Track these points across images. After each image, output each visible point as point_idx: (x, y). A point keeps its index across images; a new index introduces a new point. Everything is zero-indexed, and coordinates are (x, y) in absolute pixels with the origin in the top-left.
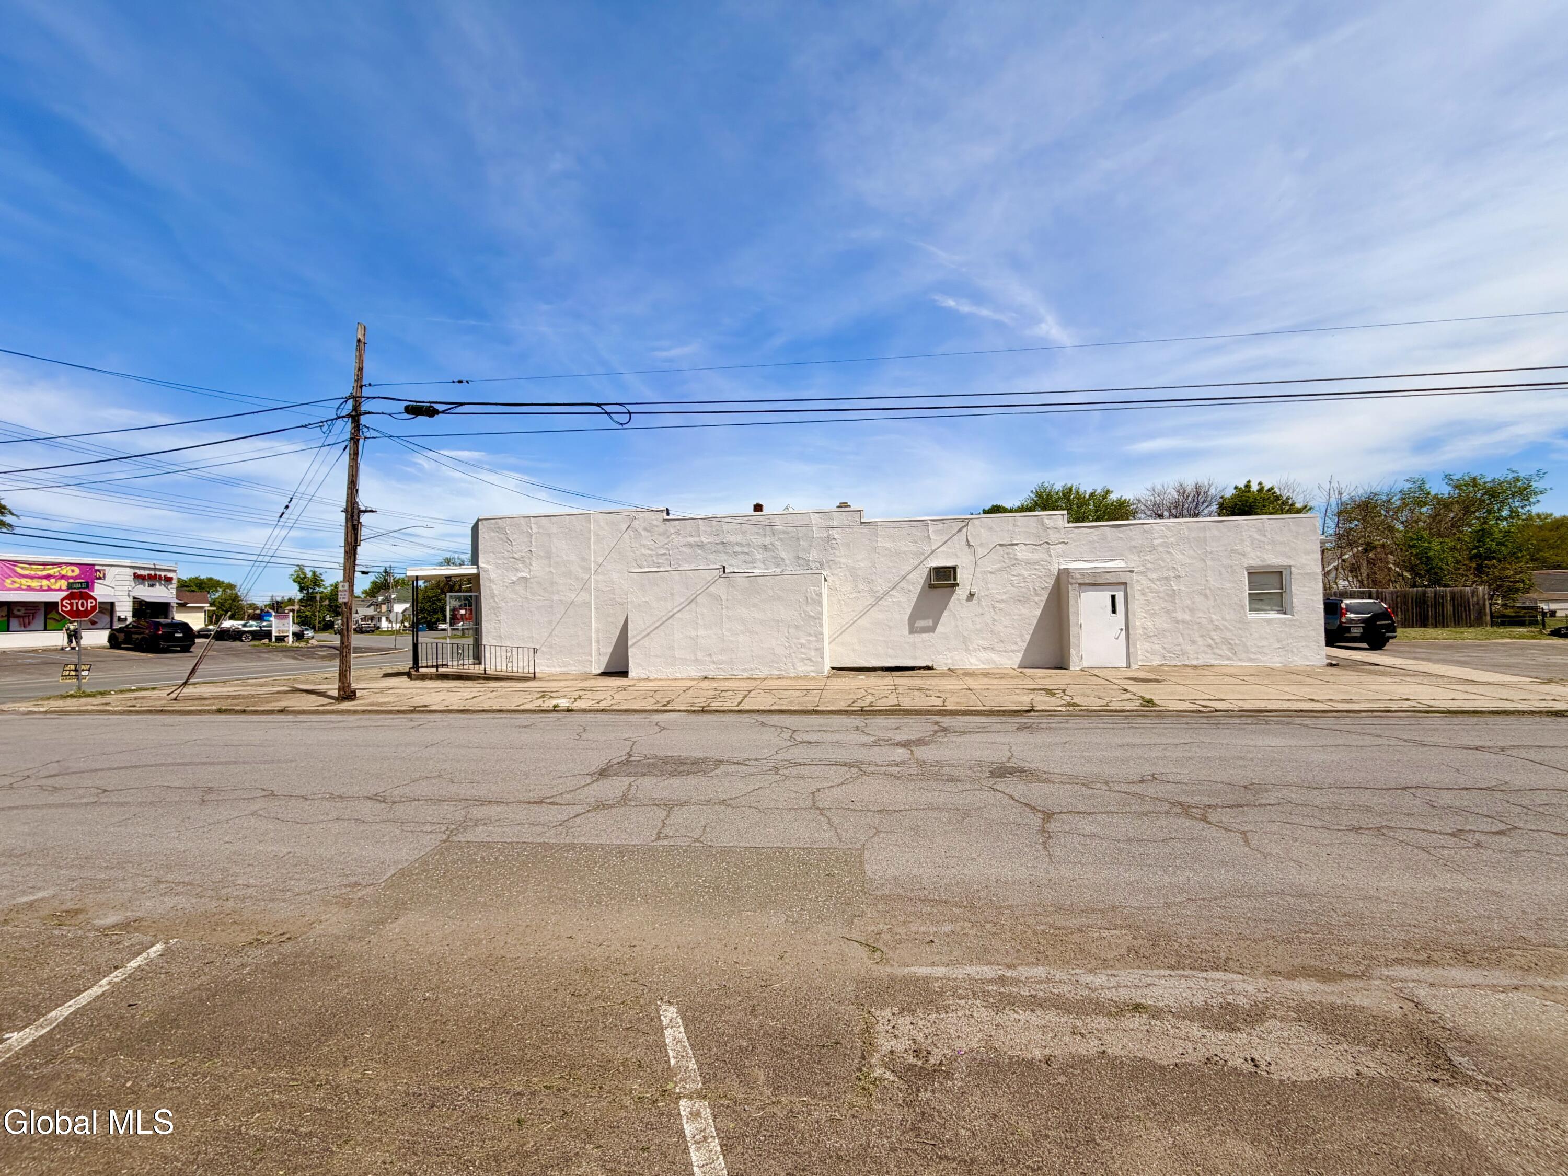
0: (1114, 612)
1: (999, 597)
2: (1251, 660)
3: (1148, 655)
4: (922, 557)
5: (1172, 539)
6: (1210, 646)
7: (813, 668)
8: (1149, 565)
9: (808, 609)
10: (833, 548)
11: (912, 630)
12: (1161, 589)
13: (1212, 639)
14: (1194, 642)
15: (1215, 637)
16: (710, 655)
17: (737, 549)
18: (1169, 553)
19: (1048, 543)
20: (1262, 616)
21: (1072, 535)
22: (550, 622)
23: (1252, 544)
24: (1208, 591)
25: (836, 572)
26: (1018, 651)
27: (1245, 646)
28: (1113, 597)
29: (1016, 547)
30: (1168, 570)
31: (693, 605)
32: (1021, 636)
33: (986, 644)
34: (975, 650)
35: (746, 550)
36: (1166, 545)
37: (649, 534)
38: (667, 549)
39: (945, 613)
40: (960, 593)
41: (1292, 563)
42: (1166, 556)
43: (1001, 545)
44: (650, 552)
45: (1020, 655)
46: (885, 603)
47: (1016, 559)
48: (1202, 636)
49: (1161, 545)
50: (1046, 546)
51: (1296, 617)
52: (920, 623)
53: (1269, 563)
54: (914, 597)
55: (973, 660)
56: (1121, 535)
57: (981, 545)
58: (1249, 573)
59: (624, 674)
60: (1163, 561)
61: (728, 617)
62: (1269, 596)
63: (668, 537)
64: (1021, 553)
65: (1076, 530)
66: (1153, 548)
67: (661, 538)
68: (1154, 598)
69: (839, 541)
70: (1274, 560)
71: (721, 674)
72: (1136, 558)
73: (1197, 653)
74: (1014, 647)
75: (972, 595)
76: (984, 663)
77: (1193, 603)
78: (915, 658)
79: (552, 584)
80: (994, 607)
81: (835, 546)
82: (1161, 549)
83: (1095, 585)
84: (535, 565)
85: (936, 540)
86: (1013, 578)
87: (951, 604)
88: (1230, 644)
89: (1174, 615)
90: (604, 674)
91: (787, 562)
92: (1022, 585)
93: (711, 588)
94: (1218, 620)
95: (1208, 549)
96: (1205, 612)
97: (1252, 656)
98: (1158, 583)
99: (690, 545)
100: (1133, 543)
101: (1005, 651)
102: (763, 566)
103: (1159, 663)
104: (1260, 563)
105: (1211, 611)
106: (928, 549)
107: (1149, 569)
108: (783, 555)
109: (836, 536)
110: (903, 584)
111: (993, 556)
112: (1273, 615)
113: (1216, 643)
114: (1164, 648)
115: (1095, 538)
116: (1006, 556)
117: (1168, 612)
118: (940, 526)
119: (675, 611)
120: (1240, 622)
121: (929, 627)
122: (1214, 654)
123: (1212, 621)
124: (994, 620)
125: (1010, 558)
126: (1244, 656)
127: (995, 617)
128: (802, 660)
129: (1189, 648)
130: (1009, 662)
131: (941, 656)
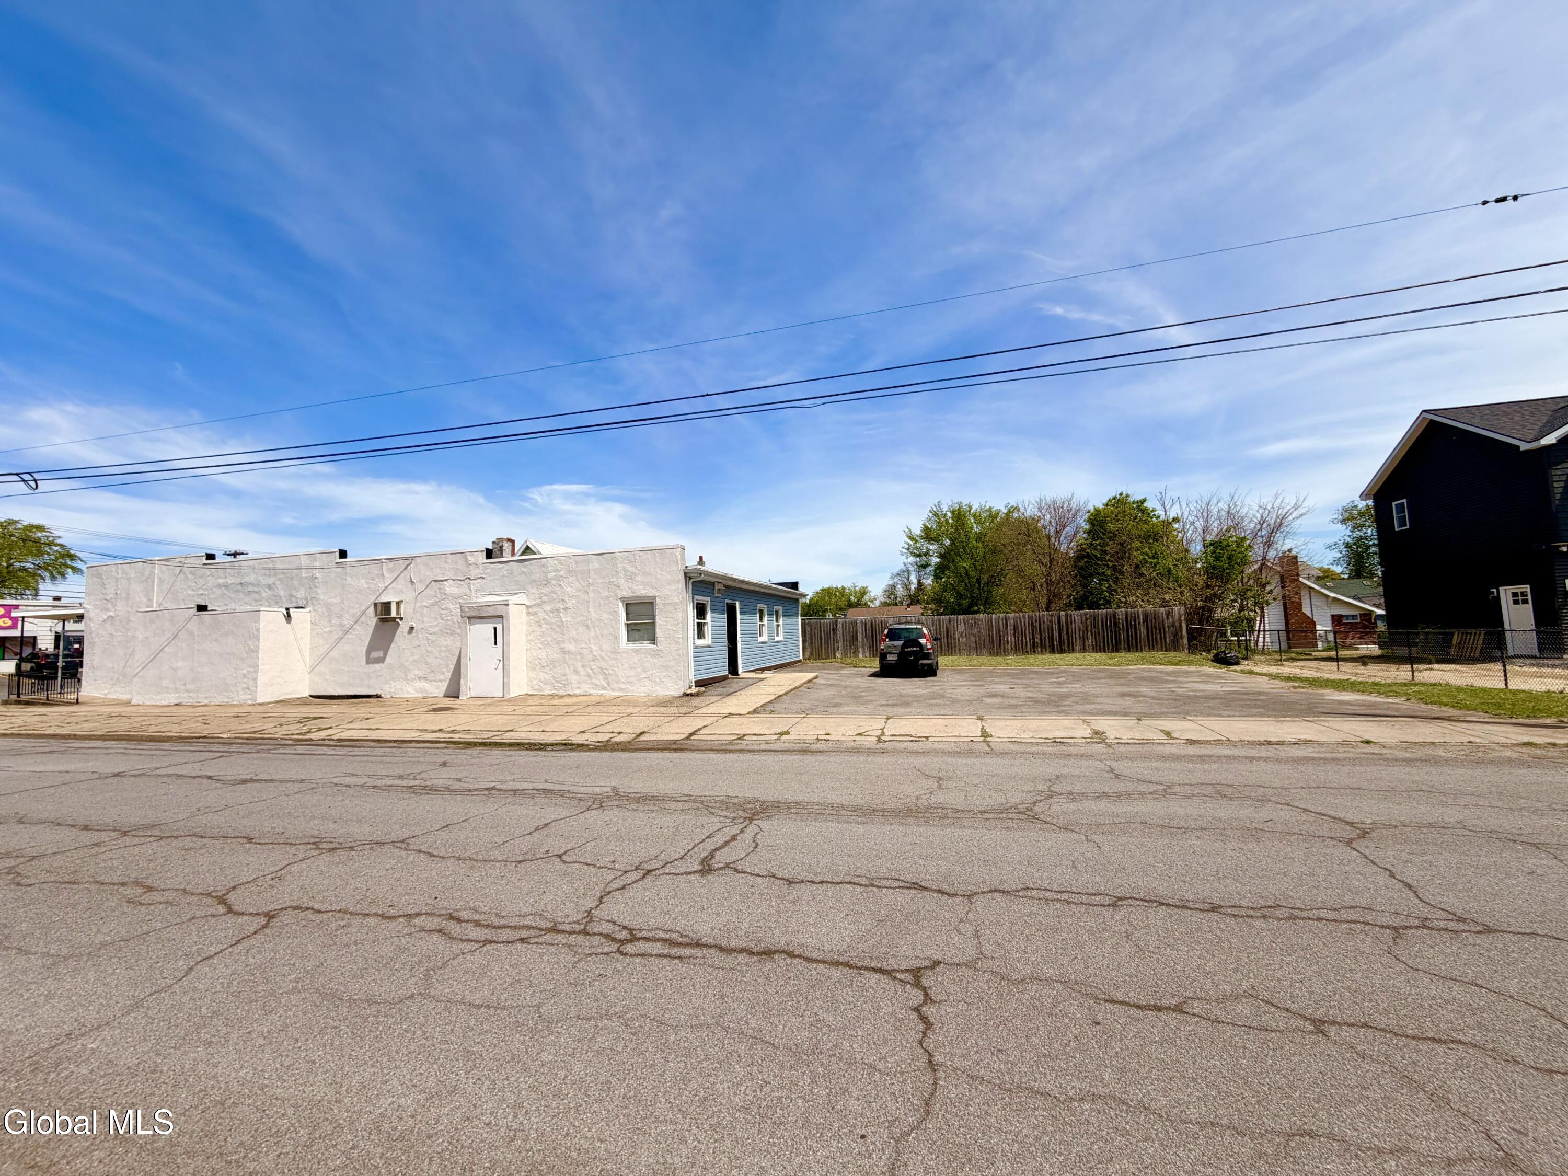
0: (496, 643)
1: (432, 630)
2: (621, 690)
3: (542, 685)
4: (378, 593)
5: (563, 573)
6: (589, 676)
8: (544, 598)
9: (250, 643)
10: (315, 587)
12: (553, 621)
13: (592, 669)
14: (576, 672)
15: (594, 667)
16: (185, 684)
17: (251, 588)
18: (560, 585)
19: (469, 578)
20: (638, 646)
21: (488, 571)
23: (626, 575)
24: (589, 622)
26: (444, 680)
27: (617, 676)
28: (495, 629)
29: (445, 583)
30: (559, 602)
31: (176, 640)
32: (447, 666)
33: (421, 674)
36: (558, 578)
37: (193, 577)
38: (205, 590)
39: (393, 645)
40: (404, 627)
41: (657, 594)
42: (557, 589)
43: (435, 581)
44: (192, 593)
45: (446, 684)
46: (350, 636)
47: (445, 594)
48: (583, 666)
49: (554, 578)
50: (468, 581)
51: (660, 647)
53: (638, 594)
54: (370, 631)
56: (524, 570)
57: (421, 581)
62: (644, 627)
63: (206, 579)
64: (450, 588)
65: (492, 566)
66: (547, 582)
67: (201, 580)
68: (547, 629)
69: (320, 580)
70: (643, 591)
72: (536, 591)
73: (579, 683)
74: (442, 677)
75: (412, 628)
76: (418, 692)
77: (578, 634)
78: (369, 687)
79: (129, 621)
80: (428, 639)
81: (318, 584)
83: (481, 618)
84: (119, 607)
85: (389, 577)
87: (396, 638)
88: (605, 673)
91: (284, 600)
92: (449, 618)
93: (188, 626)
97: (622, 686)
99: (219, 586)
100: (533, 577)
101: (435, 681)
102: (267, 604)
103: (550, 693)
104: (631, 594)
105: (592, 641)
106: (382, 586)
107: (544, 602)
108: (282, 593)
109: (318, 575)
110: (363, 619)
111: (429, 592)
113: (594, 673)
114: (554, 678)
115: (505, 573)
116: (438, 591)
117: (558, 643)
118: (391, 564)
119: (164, 645)
120: (614, 652)
121: (379, 658)
122: (592, 683)
123: (592, 652)
125: (441, 593)
126: (615, 686)
127: (429, 649)
129: (574, 678)
131: (388, 685)
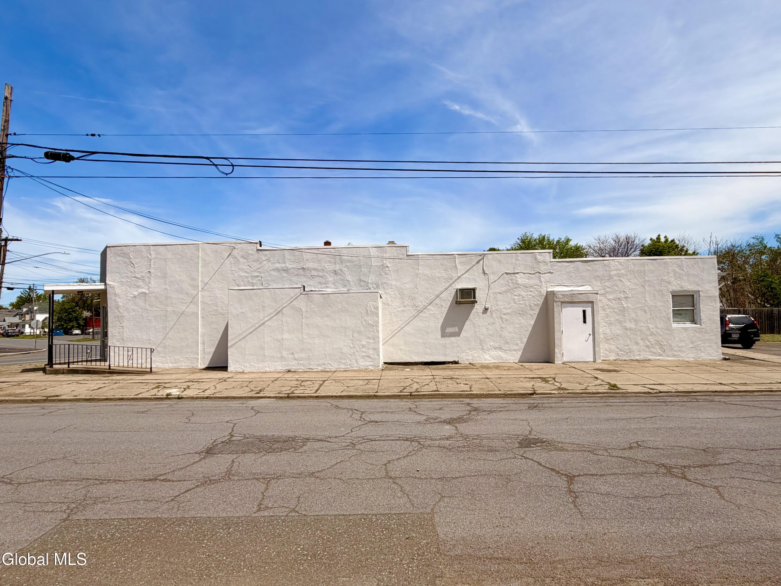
0: (585, 322)
1: (505, 311)
2: (674, 356)
3: (607, 353)
4: (451, 282)
5: (623, 271)
6: (647, 346)
7: (371, 363)
8: (608, 289)
9: (368, 318)
10: (386, 274)
11: (444, 335)
12: (616, 306)
13: (650, 341)
14: (637, 344)
15: (651, 340)
16: (293, 353)
17: (314, 273)
18: (620, 280)
19: (540, 273)
20: (682, 325)
21: (556, 267)
22: (164, 328)
23: (675, 275)
24: (646, 308)
25: (388, 291)
26: (519, 350)
27: (670, 346)
28: (584, 312)
29: (517, 275)
30: (620, 293)
31: (280, 315)
32: (521, 339)
33: (497, 345)
34: (488, 350)
35: (321, 274)
36: (619, 275)
37: (245, 260)
38: (260, 272)
39: (467, 322)
40: (478, 308)
41: (700, 289)
42: (619, 283)
43: (507, 273)
44: (246, 275)
45: (520, 353)
46: (424, 315)
47: (517, 284)
48: (642, 339)
49: (616, 275)
50: (537, 275)
51: (703, 326)
52: (449, 330)
53: (685, 289)
54: (445, 311)
55: (487, 357)
56: (589, 268)
57: (493, 273)
58: (673, 296)
59: (224, 368)
60: (617, 286)
61: (307, 325)
62: (685, 312)
63: (261, 263)
64: (521, 279)
65: (559, 264)
66: (611, 277)
67: (255, 264)
68: (611, 312)
69: (390, 269)
70: (689, 287)
71: (302, 368)
72: (599, 284)
73: (640, 351)
74: (516, 347)
75: (486, 309)
76: (494, 359)
77: (637, 316)
78: (446, 355)
79: (167, 298)
80: (502, 318)
81: (388, 272)
82: (615, 278)
83: (572, 303)
84: (153, 283)
85: (461, 269)
86: (516, 298)
87: (471, 316)
88: (661, 344)
89: (624, 324)
90: (208, 369)
91: (352, 283)
92: (521, 302)
93: (294, 303)
94: (653, 328)
95: (646, 278)
96: (644, 323)
97: (676, 353)
98: (614, 302)
99: (277, 270)
100: (597, 274)
101: (510, 350)
102: (334, 286)
103: (614, 358)
104: (680, 289)
105: (649, 321)
106: (455, 276)
107: (607, 292)
108: (349, 278)
109: (388, 265)
110: (437, 301)
111: (501, 281)
112: (688, 325)
113: (652, 344)
114: (618, 348)
115: (572, 270)
116: (510, 281)
117: (620, 322)
118: (463, 259)
119: (266, 319)
120: (667, 329)
121: (456, 332)
122: (650, 351)
123: (649, 329)
124: (502, 328)
125: (513, 283)
126: (669, 353)
127: (503, 326)
128: (363, 357)
129: (634, 348)
130: (512, 358)
131: (464, 354)
